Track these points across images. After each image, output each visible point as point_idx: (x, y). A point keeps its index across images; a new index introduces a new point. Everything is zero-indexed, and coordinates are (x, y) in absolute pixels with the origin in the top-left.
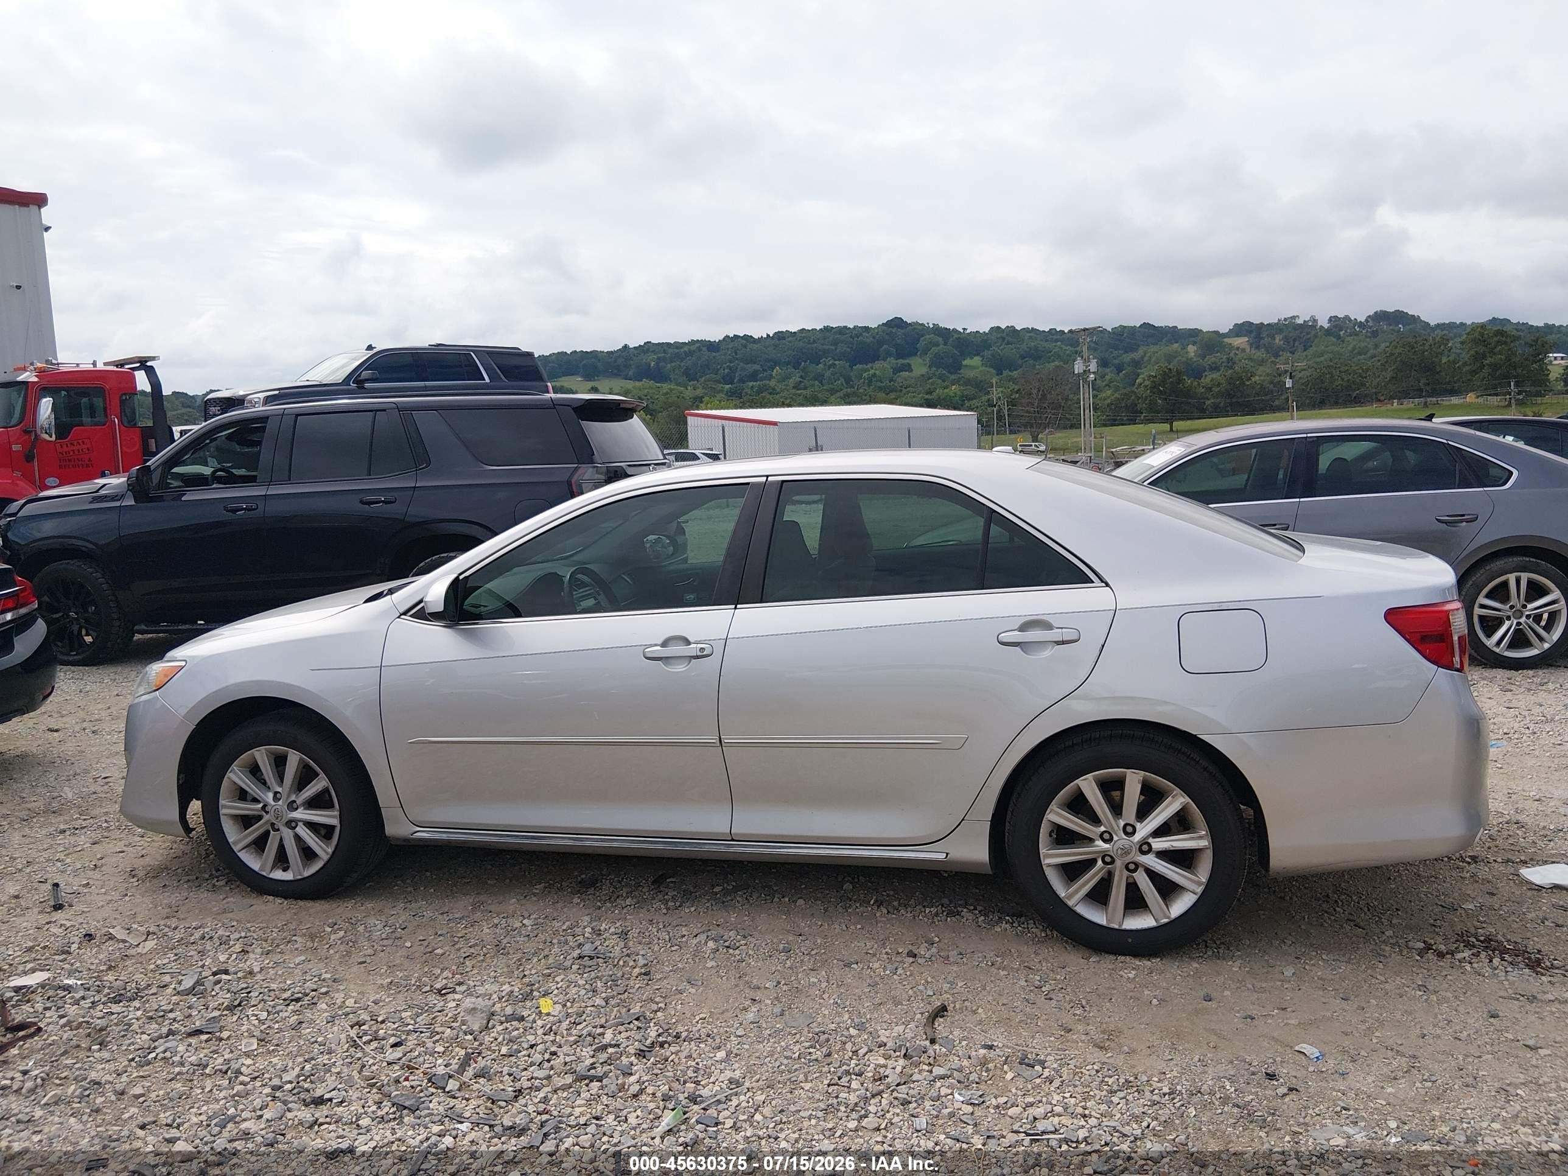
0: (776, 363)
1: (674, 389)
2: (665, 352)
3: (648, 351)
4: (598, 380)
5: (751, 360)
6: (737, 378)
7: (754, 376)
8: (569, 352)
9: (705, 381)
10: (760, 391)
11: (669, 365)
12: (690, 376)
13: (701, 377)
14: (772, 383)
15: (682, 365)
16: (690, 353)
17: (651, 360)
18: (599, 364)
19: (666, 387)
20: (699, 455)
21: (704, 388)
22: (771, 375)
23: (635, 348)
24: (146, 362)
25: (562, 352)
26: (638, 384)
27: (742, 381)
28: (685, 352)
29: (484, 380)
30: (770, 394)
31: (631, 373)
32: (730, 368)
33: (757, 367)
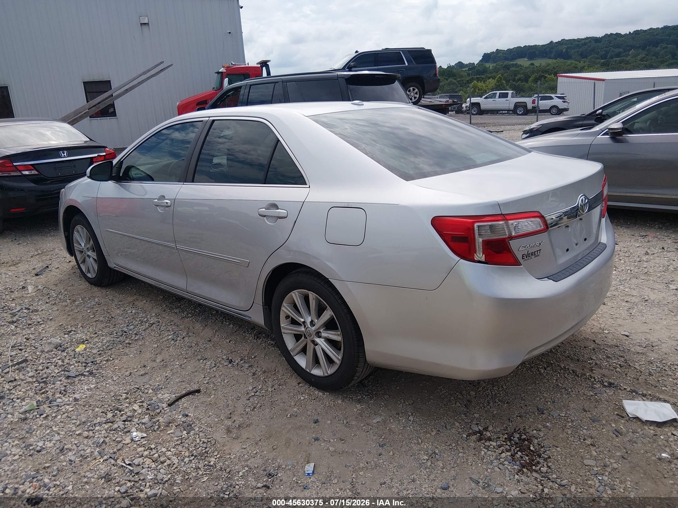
0: (632, 47)
1: (573, 63)
2: (571, 44)
3: (562, 44)
4: (535, 60)
5: (618, 46)
6: (609, 56)
7: (618, 55)
8: (522, 47)
9: (591, 58)
10: (620, 62)
11: (573, 51)
12: (583, 56)
13: (589, 56)
14: (628, 58)
15: (580, 50)
16: (585, 44)
17: (564, 48)
18: (537, 52)
19: (569, 62)
20: (554, 97)
21: (589, 62)
22: (629, 54)
23: (556, 43)
24: (267, 62)
25: (519, 47)
26: (554, 61)
27: (612, 57)
28: (582, 44)
29: (405, 64)
30: (626, 64)
31: (552, 55)
32: (606, 51)
33: (621, 50)
